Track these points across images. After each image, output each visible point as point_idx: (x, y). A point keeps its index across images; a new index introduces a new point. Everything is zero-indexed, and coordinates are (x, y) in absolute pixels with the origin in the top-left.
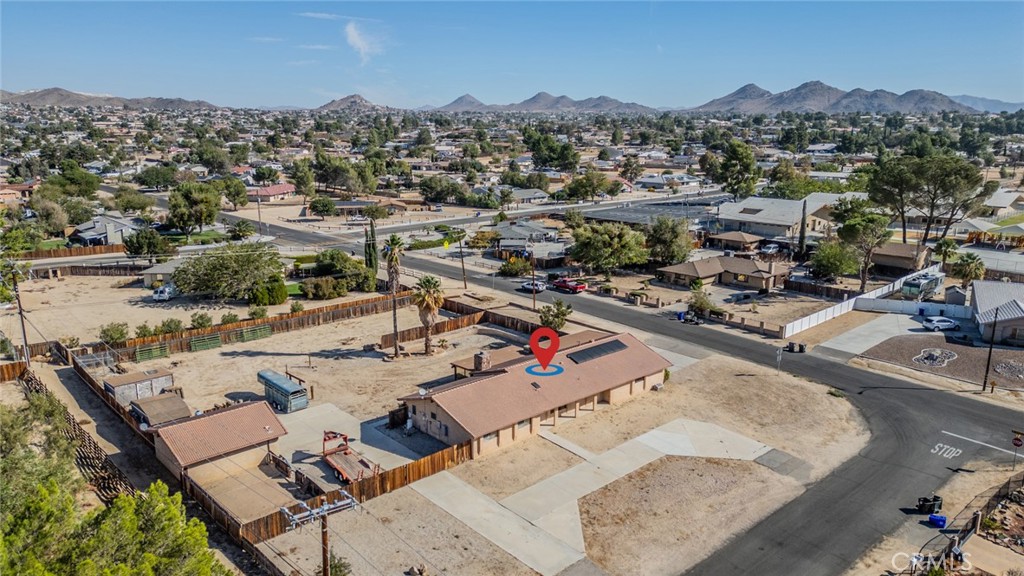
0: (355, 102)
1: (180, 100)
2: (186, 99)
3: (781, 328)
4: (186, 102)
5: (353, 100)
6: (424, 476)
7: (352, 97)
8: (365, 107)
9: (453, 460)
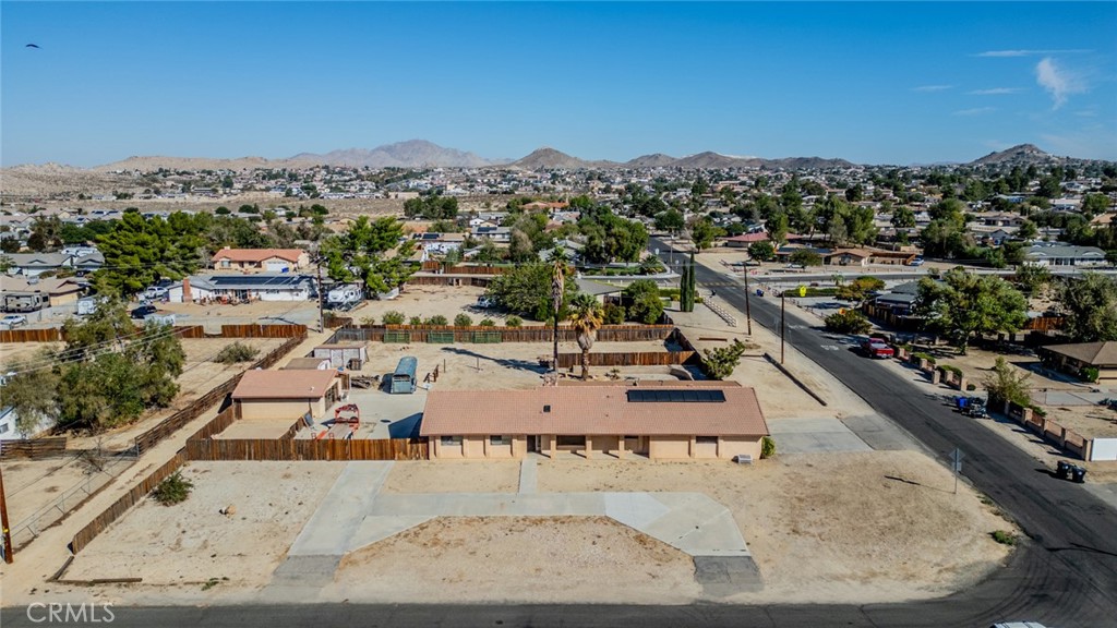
0: (1023, 153)
1: (816, 159)
2: (823, 158)
3: (1085, 442)
4: (822, 161)
5: (1020, 151)
6: (369, 458)
7: (1021, 147)
8: (1035, 158)
9: (405, 453)
